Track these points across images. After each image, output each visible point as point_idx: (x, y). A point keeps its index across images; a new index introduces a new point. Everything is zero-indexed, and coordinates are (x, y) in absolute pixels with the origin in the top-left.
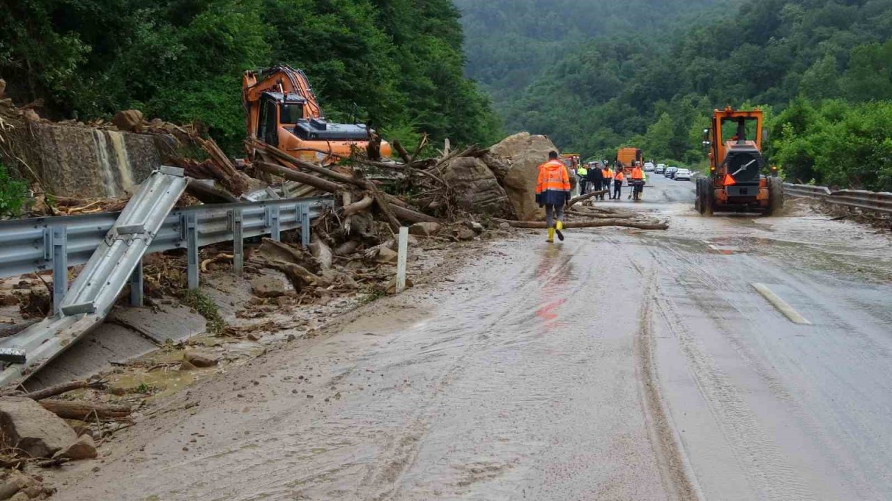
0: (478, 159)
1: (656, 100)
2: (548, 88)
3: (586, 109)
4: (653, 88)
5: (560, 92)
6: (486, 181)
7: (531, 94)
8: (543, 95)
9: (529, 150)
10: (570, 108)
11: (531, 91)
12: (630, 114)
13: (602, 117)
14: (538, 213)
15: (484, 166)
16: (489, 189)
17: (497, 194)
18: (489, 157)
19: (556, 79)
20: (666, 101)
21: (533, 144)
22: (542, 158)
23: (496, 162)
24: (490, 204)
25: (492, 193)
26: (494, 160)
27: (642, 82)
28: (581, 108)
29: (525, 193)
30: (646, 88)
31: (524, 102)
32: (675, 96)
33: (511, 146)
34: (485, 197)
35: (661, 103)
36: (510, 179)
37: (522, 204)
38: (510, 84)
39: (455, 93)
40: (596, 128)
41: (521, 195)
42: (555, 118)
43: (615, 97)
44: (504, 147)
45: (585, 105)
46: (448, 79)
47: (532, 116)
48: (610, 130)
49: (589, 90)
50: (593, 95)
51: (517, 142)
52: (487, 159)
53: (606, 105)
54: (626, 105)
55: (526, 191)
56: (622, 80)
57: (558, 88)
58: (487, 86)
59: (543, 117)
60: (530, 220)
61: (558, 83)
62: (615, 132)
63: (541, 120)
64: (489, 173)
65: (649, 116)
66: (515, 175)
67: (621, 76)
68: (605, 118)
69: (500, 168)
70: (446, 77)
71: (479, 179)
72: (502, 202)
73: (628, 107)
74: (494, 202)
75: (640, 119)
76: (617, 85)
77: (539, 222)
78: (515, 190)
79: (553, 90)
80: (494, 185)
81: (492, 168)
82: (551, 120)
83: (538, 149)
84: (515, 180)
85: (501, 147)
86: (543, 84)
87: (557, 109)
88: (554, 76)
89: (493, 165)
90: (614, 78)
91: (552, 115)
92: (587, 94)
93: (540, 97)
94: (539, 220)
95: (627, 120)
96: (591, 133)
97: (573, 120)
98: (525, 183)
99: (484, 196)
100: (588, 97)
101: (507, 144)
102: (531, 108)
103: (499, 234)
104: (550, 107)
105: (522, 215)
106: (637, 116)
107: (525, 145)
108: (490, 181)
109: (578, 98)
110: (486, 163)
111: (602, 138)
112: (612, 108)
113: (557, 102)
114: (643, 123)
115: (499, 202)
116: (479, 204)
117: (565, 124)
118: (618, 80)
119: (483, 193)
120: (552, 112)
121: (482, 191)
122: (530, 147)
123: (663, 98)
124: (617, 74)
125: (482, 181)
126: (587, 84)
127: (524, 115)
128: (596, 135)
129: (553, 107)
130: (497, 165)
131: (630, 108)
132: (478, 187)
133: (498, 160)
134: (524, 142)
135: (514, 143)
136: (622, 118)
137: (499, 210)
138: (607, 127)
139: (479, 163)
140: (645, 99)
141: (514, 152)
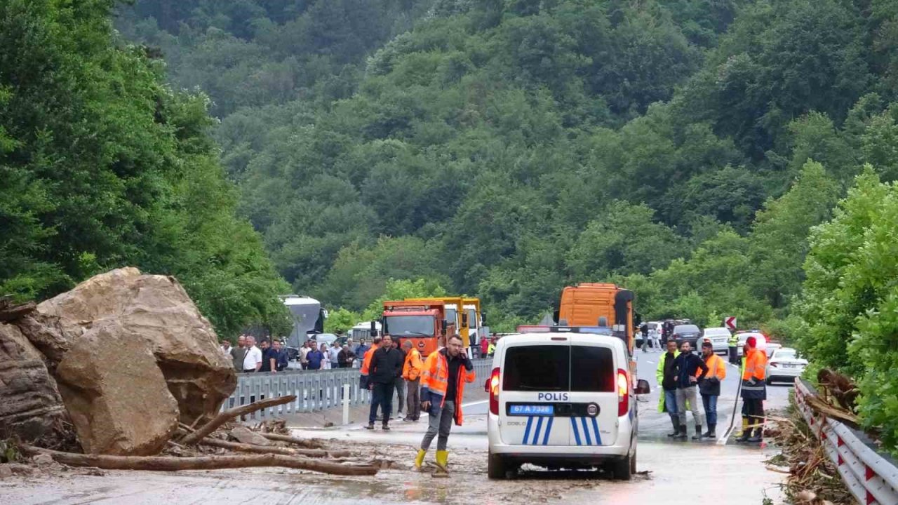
0: (9, 327)
1: (799, 112)
2: (443, 59)
3: (572, 136)
4: (790, 73)
5: (483, 73)
6: (23, 372)
7: (384, 80)
8: (423, 84)
9: (130, 309)
10: (518, 134)
11: (386, 67)
12: (713, 159)
13: (617, 166)
14: (124, 439)
15: (22, 341)
16: (30, 390)
17: (44, 398)
18: (34, 321)
19: (472, 30)
20: (833, 117)
21: (141, 295)
22: (160, 324)
23: (48, 334)
24: (32, 420)
25: (36, 397)
26: (44, 329)
27: (755, 49)
28: (553, 131)
29: (98, 399)
30: (763, 69)
31: (362, 106)
32: (863, 100)
33: (97, 298)
34: (21, 405)
35: (814, 124)
36: (68, 370)
37: (91, 419)
38: (319, 40)
39: (69, 110)
40: (599, 203)
41: (90, 401)
42: (464, 163)
43: (666, 99)
44: (80, 299)
45: (567, 124)
46: (48, 68)
47: (388, 157)
48: (644, 210)
49: (581, 72)
50: (595, 90)
51: (109, 289)
52: (29, 327)
53: (635, 125)
54: (697, 127)
55: (99, 394)
56: (695, 38)
57: (478, 60)
58: (240, 44)
59: (420, 161)
60: (106, 452)
61: (478, 43)
62: (659, 217)
63: (415, 171)
64: (33, 355)
65: (777, 168)
66: (79, 359)
67: (692, 26)
68: (630, 170)
69: (56, 347)
70: (42, 60)
71: (10, 368)
72: (58, 416)
73: (704, 134)
74: (40, 415)
75: (745, 175)
76: (679, 56)
77: (123, 458)
78: (79, 391)
79: (458, 69)
80: (42, 381)
81: (39, 345)
82: (450, 172)
83: (152, 306)
84: (76, 371)
85: (72, 301)
86: (429, 47)
87: (471, 133)
88: (467, 19)
89: (42, 339)
90: (669, 29)
91: (454, 157)
92: (576, 87)
93: (417, 91)
94: (124, 453)
95: (703, 179)
96: (579, 219)
97: (524, 176)
98: (98, 377)
99: (18, 403)
100: (580, 96)
101: (85, 293)
102: (387, 128)
103: (14, 470)
104: (450, 128)
105: (91, 442)
106: (735, 164)
107: (126, 295)
108: (33, 373)
109: (545, 98)
110: (28, 337)
111: (614, 238)
112: (653, 136)
113: (471, 109)
114: (756, 189)
115: (52, 417)
116: (8, 419)
117: (495, 188)
118: (682, 41)
119: (17, 398)
120: (451, 145)
121: (15, 393)
122: (135, 301)
123: (820, 109)
124: (679, 20)
125: (15, 372)
126: (578, 50)
127: (359, 150)
128: (595, 227)
129: (457, 125)
130: (49, 341)
131: (711, 140)
132: (7, 384)
133: (52, 330)
134: (125, 289)
135: (102, 292)
136: (686, 171)
137: (48, 433)
138: (635, 201)
139: (11, 336)
140: (763, 109)
141: (101, 310)
